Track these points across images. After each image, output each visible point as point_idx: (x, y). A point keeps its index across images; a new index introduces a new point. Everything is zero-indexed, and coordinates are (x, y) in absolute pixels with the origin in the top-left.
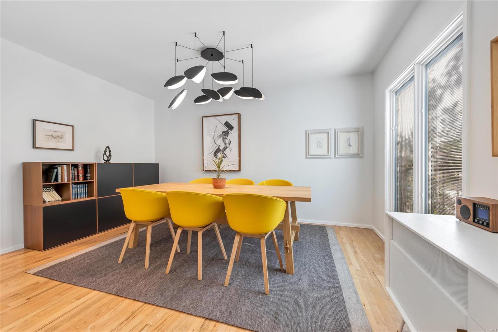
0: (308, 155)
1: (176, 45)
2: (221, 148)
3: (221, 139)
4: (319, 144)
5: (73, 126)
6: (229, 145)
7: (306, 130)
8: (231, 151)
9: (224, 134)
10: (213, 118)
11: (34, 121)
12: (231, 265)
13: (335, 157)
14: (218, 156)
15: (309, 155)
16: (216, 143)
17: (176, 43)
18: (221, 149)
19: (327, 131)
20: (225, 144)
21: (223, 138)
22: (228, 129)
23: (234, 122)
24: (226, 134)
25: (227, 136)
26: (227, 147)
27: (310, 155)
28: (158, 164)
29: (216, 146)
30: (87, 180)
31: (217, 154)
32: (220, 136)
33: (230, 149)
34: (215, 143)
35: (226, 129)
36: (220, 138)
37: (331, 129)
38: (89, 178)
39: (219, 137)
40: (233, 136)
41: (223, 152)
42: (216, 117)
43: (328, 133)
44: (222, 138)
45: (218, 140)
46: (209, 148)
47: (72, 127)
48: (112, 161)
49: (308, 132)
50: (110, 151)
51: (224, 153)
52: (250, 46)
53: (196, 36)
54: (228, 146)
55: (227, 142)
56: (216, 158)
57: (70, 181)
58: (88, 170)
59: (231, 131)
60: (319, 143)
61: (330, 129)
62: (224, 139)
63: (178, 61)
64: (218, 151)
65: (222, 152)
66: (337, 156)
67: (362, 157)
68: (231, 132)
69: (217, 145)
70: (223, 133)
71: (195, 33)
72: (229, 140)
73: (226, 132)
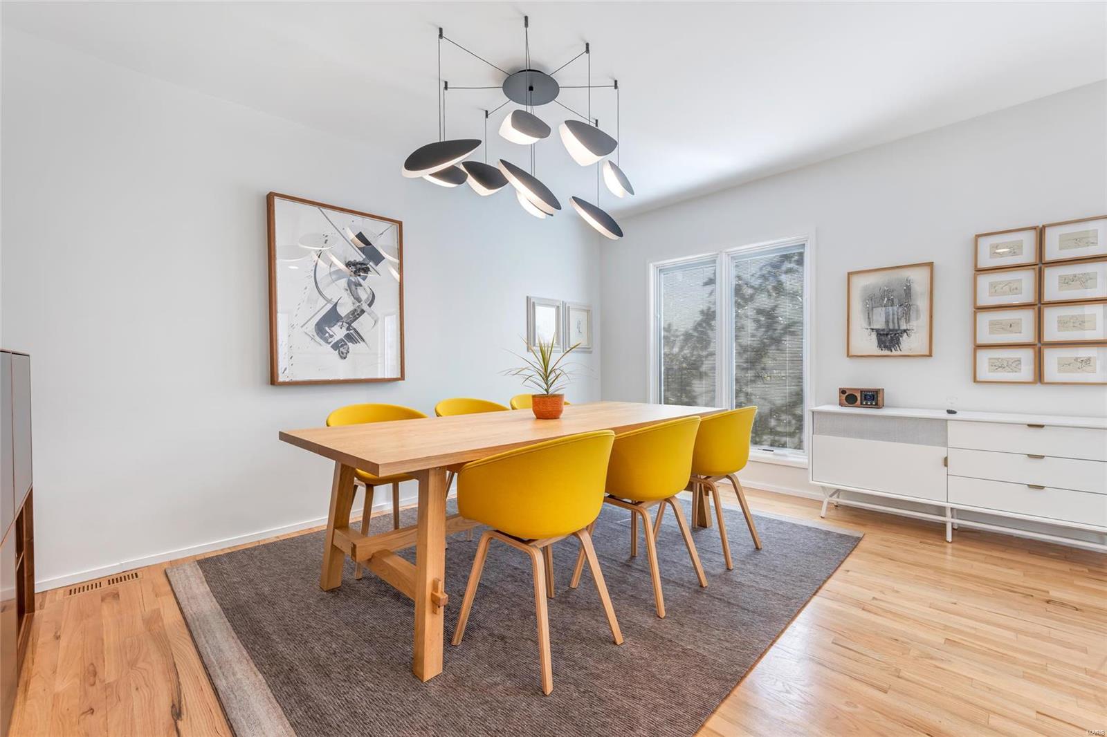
2: (343, 311)
3: (343, 283)
6: (370, 305)
8: (375, 322)
9: (352, 269)
10: (314, 209)
14: (331, 336)
15: (534, 346)
16: (324, 293)
18: (343, 316)
19: (557, 304)
20: (359, 300)
21: (349, 280)
22: (364, 257)
23: (383, 240)
24: (359, 269)
25: (364, 278)
26: (363, 311)
29: (323, 302)
31: (327, 328)
32: (337, 274)
33: (373, 318)
34: (320, 293)
35: (359, 257)
36: (338, 279)
39: (333, 277)
40: (382, 278)
41: (349, 324)
42: (325, 211)
43: (558, 307)
44: (345, 280)
45: (329, 283)
46: (298, 309)
49: (532, 301)
51: (354, 329)
54: (365, 307)
55: (364, 296)
56: (326, 340)
59: (377, 265)
62: (353, 287)
64: (332, 317)
65: (345, 325)
67: (591, 352)
68: (377, 268)
69: (329, 301)
70: (348, 265)
72: (369, 291)
73: (359, 266)
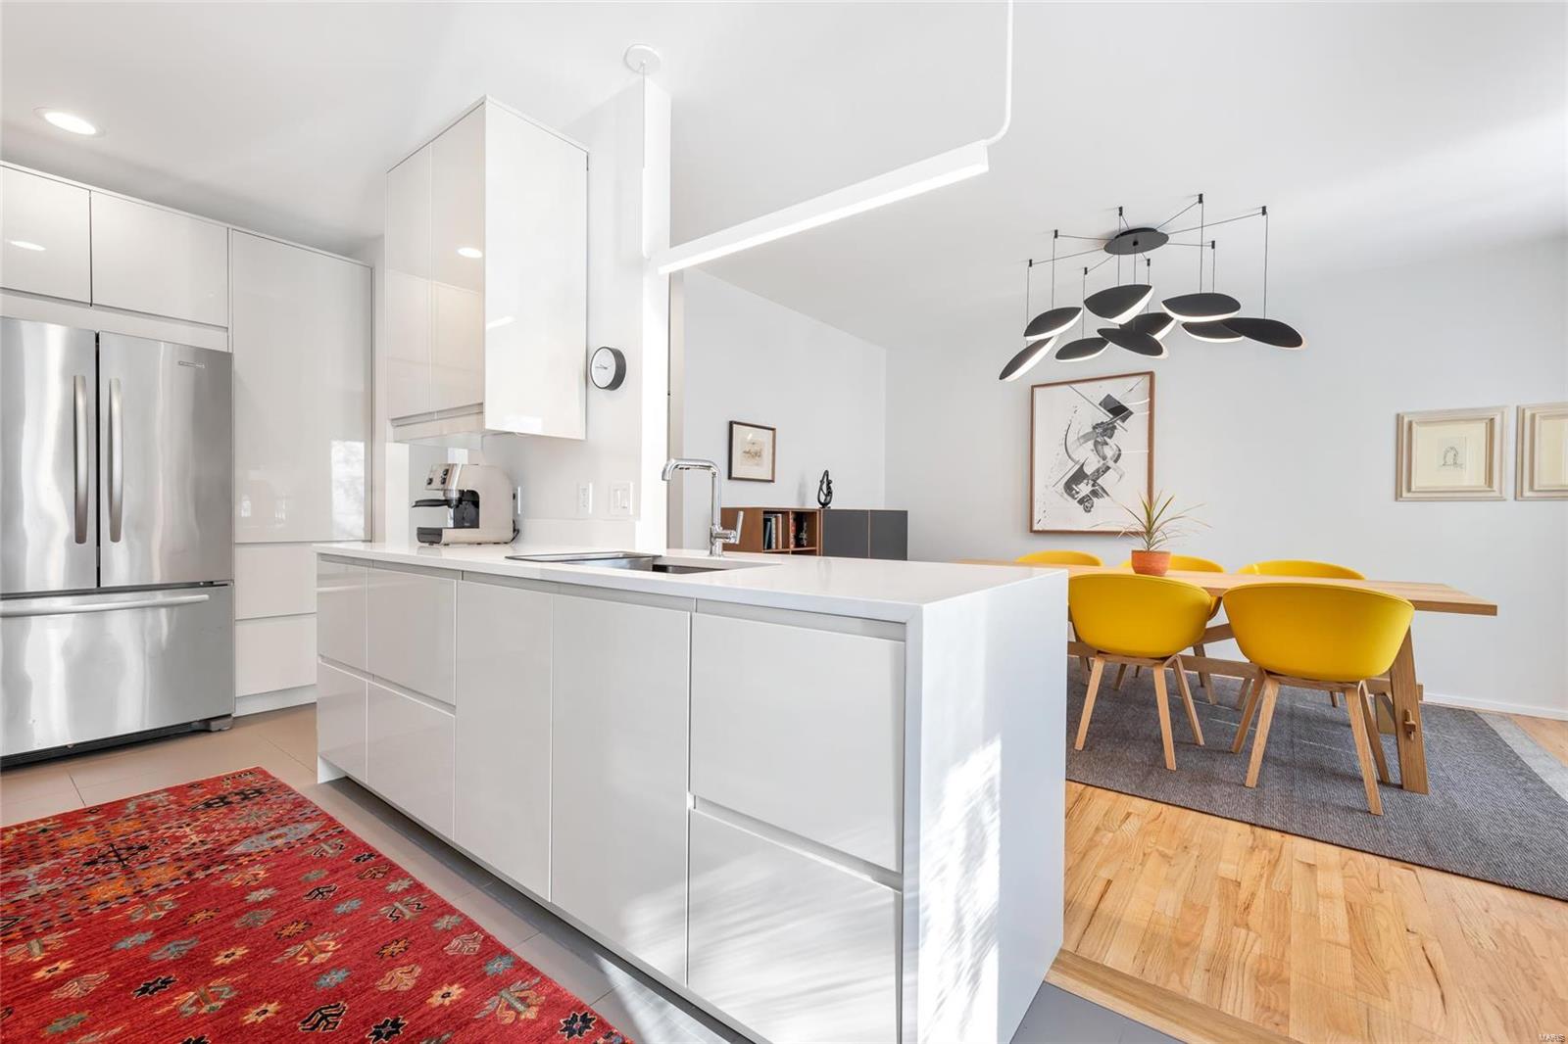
0: (1404, 489)
1: (1056, 236)
2: (1088, 470)
3: (1090, 444)
4: (1451, 455)
5: (773, 429)
6: (1116, 461)
7: (1400, 411)
8: (1120, 477)
9: (1099, 430)
10: (1066, 387)
11: (731, 424)
12: (1259, 744)
13: (1518, 495)
14: (1078, 493)
15: (1409, 490)
16: (1073, 456)
17: (1056, 232)
18: (1089, 474)
19: (1490, 415)
21: (1096, 443)
22: (1112, 416)
23: (1133, 398)
24: (1107, 430)
25: (1110, 437)
26: (1108, 468)
27: (1413, 489)
28: (906, 512)
29: (1071, 463)
30: (803, 546)
31: (1074, 486)
32: (1086, 438)
33: (1117, 472)
34: (1070, 457)
35: (1104, 417)
36: (1086, 442)
37: (1505, 407)
38: (805, 543)
39: (1082, 441)
40: (1129, 436)
41: (1095, 481)
42: (1074, 386)
43: (1492, 420)
44: (1093, 441)
45: (1078, 447)
46: (1051, 471)
47: (771, 432)
48: (833, 506)
49: (1406, 420)
50: (829, 482)
51: (1099, 485)
52: (1261, 211)
53: (1121, 214)
54: (1111, 463)
55: (1109, 452)
56: (1073, 497)
57: (788, 547)
58: (805, 524)
60: (1453, 452)
61: (1502, 410)
62: (1099, 445)
63: (1031, 265)
64: (1079, 476)
65: (1091, 482)
66: (1527, 493)
69: (1077, 463)
70: (1094, 428)
71: (1121, 209)
72: (1115, 448)
73: (1106, 426)
